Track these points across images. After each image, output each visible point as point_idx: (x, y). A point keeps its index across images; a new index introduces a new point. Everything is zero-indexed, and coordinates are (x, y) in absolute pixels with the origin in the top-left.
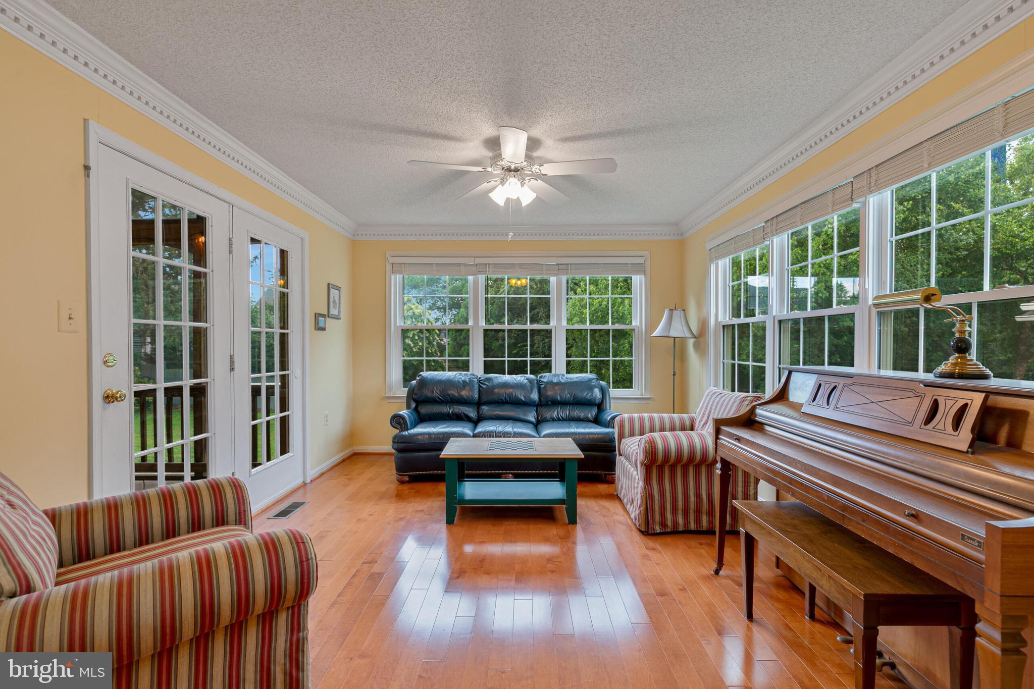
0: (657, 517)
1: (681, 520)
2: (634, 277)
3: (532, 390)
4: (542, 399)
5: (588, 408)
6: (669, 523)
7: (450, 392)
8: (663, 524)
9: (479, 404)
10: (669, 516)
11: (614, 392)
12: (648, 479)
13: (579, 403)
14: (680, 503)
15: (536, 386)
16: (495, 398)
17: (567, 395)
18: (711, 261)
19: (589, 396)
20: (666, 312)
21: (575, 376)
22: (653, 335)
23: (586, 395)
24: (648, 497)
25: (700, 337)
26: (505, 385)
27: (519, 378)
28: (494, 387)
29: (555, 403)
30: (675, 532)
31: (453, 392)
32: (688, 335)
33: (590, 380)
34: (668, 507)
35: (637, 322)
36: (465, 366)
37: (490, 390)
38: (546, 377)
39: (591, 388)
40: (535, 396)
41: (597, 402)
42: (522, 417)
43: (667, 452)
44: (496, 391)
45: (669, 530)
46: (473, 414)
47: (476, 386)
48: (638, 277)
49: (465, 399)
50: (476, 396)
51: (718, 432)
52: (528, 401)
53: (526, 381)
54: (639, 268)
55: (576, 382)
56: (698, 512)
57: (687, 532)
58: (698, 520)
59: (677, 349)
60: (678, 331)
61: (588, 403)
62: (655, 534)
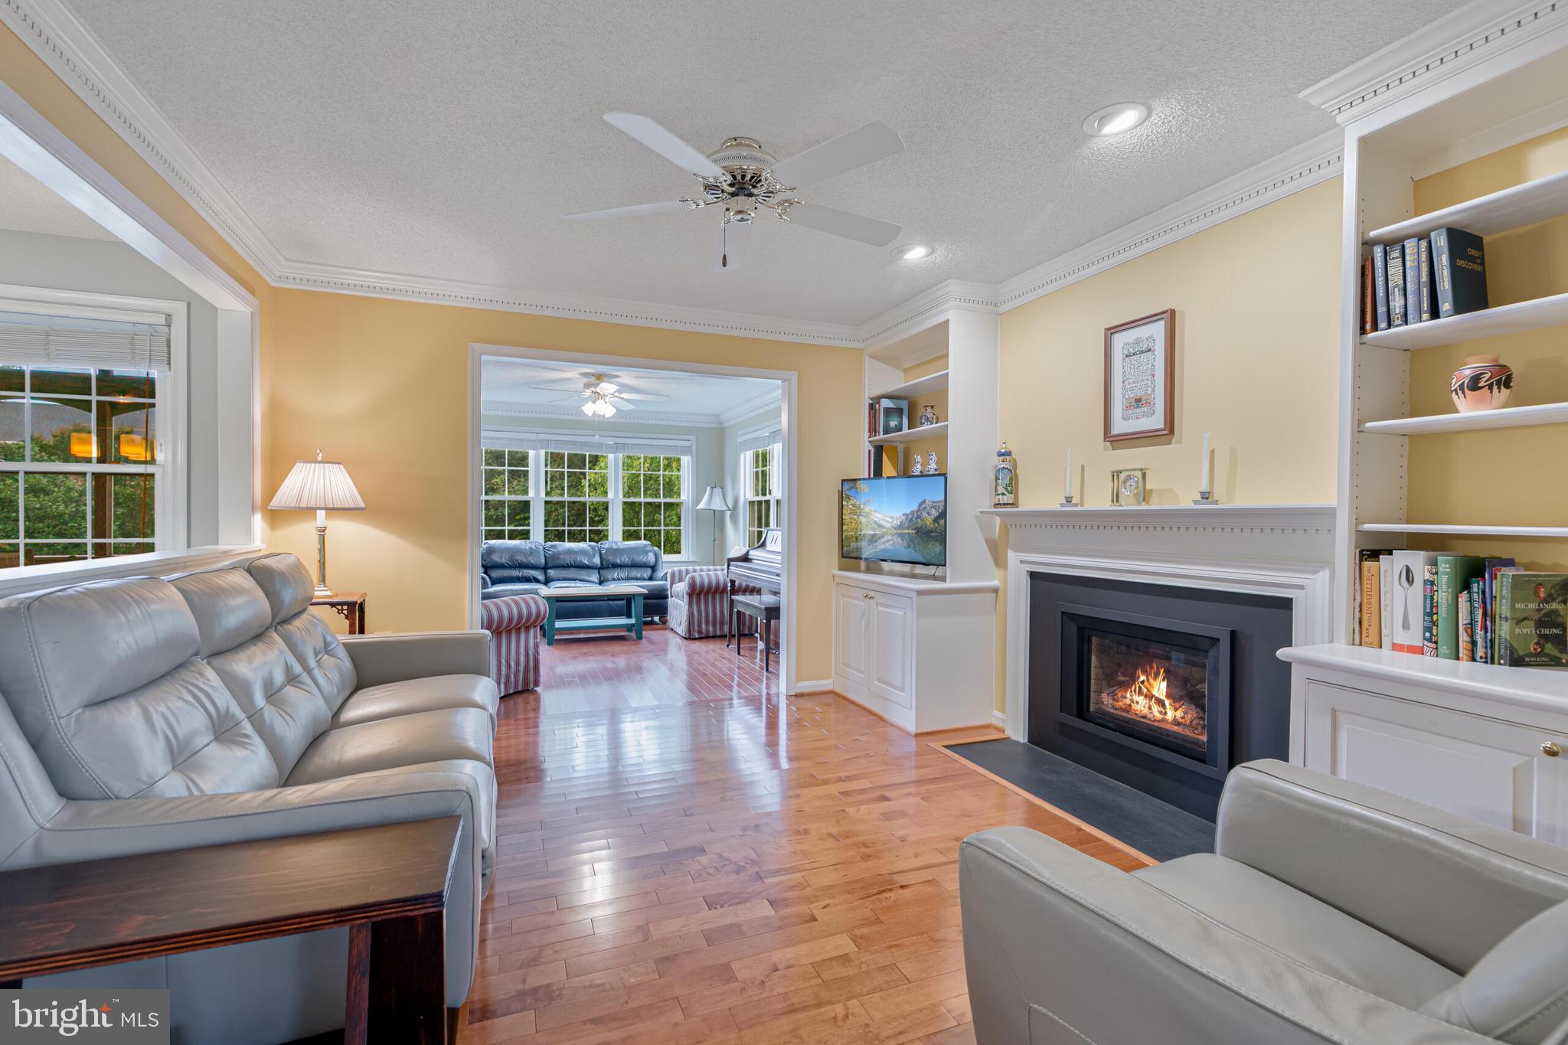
0: (696, 628)
1: (711, 629)
2: (682, 458)
3: (594, 555)
4: (604, 562)
5: (645, 569)
6: (704, 631)
7: (518, 558)
8: (700, 632)
9: (545, 568)
10: (704, 626)
11: (666, 558)
12: (690, 604)
13: (635, 565)
14: (711, 618)
15: (597, 551)
16: (561, 562)
17: (626, 559)
18: (741, 451)
19: (644, 560)
20: (708, 488)
21: (632, 543)
22: (698, 507)
23: (642, 559)
24: (691, 615)
25: (734, 510)
26: (570, 552)
27: (582, 545)
28: (559, 553)
29: (615, 566)
30: (707, 637)
31: (520, 558)
32: (725, 508)
33: (646, 546)
34: (703, 620)
35: (685, 495)
36: (525, 535)
37: (556, 556)
38: (606, 545)
39: (646, 553)
40: (597, 561)
41: (652, 564)
42: (586, 578)
43: (702, 584)
44: (562, 556)
45: (704, 636)
46: (541, 577)
47: (542, 553)
48: (686, 457)
49: (533, 565)
50: (543, 561)
51: (729, 565)
52: (591, 565)
53: (588, 548)
54: (687, 451)
55: (634, 548)
56: (722, 623)
57: (714, 637)
58: (722, 629)
59: (717, 520)
60: (717, 505)
61: (644, 566)
62: (695, 639)
